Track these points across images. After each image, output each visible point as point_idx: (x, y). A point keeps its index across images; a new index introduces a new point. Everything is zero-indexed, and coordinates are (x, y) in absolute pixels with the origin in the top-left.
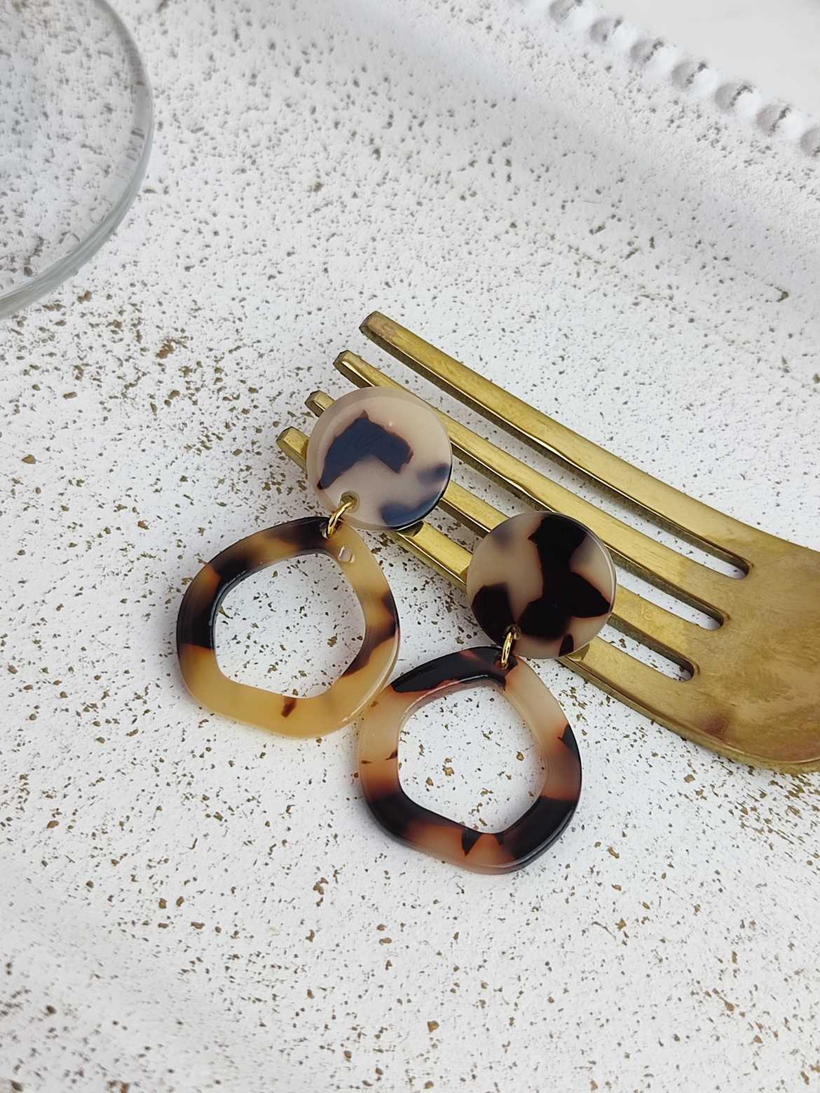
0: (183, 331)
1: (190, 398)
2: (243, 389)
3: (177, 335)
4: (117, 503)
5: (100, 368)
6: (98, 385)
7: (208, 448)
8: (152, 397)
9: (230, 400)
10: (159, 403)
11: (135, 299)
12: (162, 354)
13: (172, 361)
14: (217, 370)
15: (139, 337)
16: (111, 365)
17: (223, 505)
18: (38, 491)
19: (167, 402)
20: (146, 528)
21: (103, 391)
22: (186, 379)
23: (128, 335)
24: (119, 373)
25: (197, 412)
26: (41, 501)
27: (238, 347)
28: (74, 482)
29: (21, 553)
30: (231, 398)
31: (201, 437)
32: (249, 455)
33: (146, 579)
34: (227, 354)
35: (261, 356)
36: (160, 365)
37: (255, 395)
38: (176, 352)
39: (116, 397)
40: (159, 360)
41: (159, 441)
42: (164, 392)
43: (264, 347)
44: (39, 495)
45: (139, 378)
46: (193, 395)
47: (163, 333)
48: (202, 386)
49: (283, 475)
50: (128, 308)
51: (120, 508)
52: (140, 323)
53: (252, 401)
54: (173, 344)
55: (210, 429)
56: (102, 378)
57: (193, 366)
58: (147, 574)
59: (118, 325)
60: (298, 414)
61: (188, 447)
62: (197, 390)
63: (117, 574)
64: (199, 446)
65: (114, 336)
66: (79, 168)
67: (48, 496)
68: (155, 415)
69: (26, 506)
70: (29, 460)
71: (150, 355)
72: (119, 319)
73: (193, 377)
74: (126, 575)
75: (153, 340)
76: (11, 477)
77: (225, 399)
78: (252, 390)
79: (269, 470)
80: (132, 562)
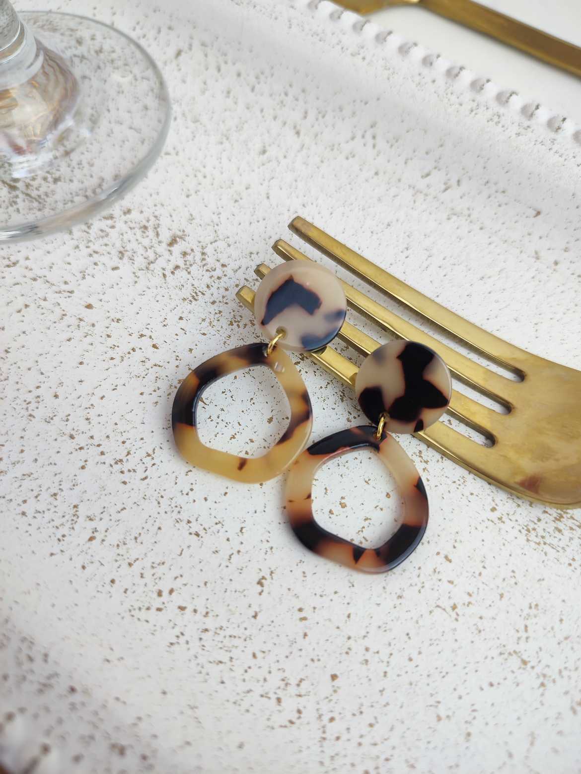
0: (184, 231)
1: (187, 270)
2: (218, 265)
3: (180, 234)
4: (141, 333)
5: (134, 253)
6: (133, 263)
7: (196, 300)
8: (164, 269)
9: (210, 271)
10: (168, 273)
11: (157, 213)
12: (171, 244)
13: (177, 249)
14: (203, 254)
15: (158, 235)
16: (141, 251)
17: (204, 334)
18: (93, 325)
19: (173, 273)
20: (157, 348)
21: (135, 266)
22: (184, 259)
23: (151, 233)
24: (145, 255)
25: (191, 279)
26: (95, 332)
27: (216, 241)
28: (115, 320)
29: (81, 363)
30: (211, 270)
31: (192, 293)
32: (221, 304)
33: (156, 380)
34: (209, 245)
35: (229, 245)
36: (169, 251)
37: (225, 269)
38: (180, 244)
39: (143, 270)
40: (169, 248)
41: (167, 296)
42: (170, 267)
43: (231, 241)
44: (94, 328)
45: (157, 258)
46: (188, 268)
47: (171, 233)
48: (194, 263)
49: (241, 316)
50: (152, 219)
51: (142, 336)
52: (158, 227)
53: (223, 272)
54: (178, 239)
55: (197, 288)
56: (135, 258)
57: (189, 251)
58: (157, 377)
59: (145, 228)
60: (250, 280)
61: (184, 299)
62: (191, 265)
63: (139, 377)
64: (191, 298)
65: (144, 234)
66: (128, 141)
67: (99, 329)
68: (166, 280)
69: (86, 334)
70: (89, 306)
71: (164, 245)
72: (147, 224)
73: (189, 258)
74: (144, 377)
75: (166, 236)
76: (78, 317)
77: (207, 270)
78: (223, 266)
79: (232, 313)
80: (148, 369)
